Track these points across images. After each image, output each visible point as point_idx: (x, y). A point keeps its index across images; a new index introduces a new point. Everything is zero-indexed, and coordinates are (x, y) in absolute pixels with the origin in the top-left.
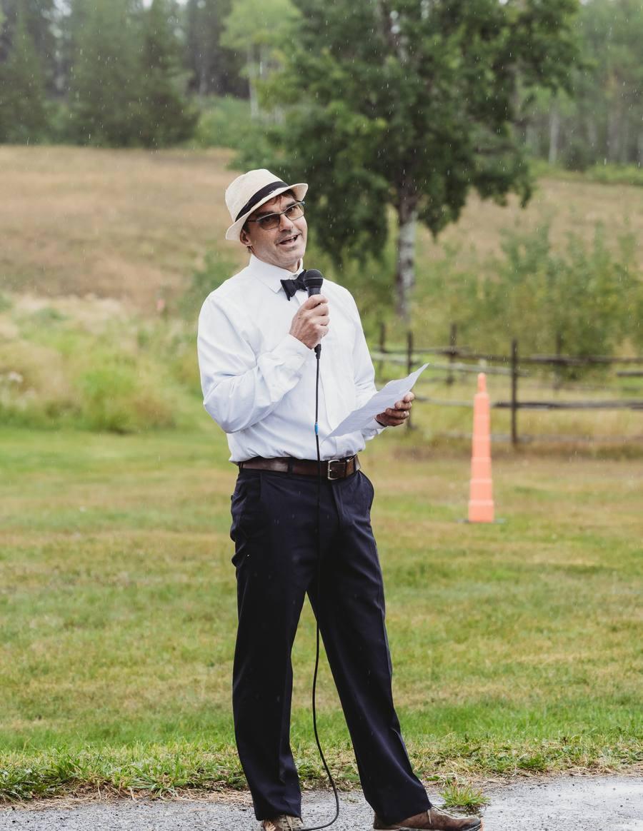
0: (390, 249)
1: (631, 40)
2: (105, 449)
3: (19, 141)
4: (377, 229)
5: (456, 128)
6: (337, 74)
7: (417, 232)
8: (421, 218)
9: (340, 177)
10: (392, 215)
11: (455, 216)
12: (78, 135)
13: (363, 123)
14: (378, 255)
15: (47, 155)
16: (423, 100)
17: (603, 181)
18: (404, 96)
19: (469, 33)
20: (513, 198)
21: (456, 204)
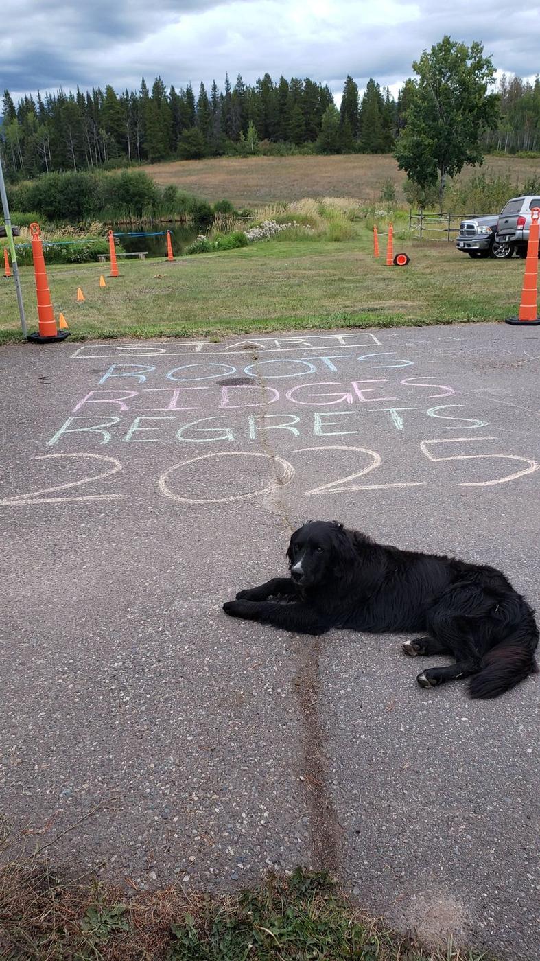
0: (438, 183)
1: (534, 108)
2: (332, 246)
3: (344, 154)
4: (435, 177)
5: (460, 143)
6: (423, 125)
7: (447, 177)
8: (447, 172)
9: (424, 159)
10: (439, 172)
11: (459, 171)
12: (362, 150)
13: (431, 142)
14: (434, 185)
15: (353, 156)
16: (450, 134)
17: (521, 157)
18: (444, 132)
19: (464, 110)
20: (477, 164)
21: (460, 167)
